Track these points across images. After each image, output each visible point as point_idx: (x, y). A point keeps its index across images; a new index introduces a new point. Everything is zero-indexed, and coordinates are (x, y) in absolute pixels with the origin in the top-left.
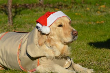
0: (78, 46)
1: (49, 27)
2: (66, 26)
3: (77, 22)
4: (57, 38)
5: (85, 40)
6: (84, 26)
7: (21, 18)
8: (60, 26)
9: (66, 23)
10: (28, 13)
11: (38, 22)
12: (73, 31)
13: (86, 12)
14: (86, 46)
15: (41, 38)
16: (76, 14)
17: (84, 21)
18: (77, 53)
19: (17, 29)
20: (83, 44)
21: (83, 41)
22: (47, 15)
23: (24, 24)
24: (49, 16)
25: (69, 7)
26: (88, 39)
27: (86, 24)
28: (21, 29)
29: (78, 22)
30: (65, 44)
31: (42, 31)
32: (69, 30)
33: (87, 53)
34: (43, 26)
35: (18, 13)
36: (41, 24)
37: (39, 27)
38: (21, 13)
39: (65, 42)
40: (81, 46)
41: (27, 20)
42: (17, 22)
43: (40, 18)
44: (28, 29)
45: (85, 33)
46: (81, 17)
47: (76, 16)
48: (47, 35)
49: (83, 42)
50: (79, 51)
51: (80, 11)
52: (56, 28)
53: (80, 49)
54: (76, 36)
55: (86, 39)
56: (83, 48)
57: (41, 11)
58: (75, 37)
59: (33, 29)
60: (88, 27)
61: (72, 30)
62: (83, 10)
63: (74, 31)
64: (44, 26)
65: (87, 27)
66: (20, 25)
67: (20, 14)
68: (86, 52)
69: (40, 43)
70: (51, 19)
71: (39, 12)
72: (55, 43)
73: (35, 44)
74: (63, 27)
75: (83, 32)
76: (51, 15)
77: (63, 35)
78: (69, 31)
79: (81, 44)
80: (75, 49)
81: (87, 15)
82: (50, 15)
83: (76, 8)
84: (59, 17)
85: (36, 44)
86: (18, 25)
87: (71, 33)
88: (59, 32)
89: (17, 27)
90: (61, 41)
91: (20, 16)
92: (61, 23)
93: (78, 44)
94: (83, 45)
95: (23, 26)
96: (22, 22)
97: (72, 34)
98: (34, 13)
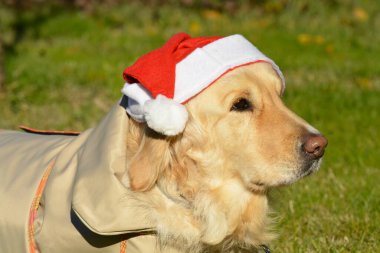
0: (305, 195)
1: (183, 104)
3: (306, 80)
4: (220, 162)
5: (338, 165)
6: (337, 97)
7: (43, 54)
8: (242, 105)
9: (269, 94)
10: (80, 30)
12: (306, 136)
13: (349, 32)
14: (342, 196)
15: (141, 159)
16: (303, 39)
17: (338, 75)
18: (298, 229)
19: (25, 106)
20: (331, 184)
21: (330, 170)
22: (175, 50)
23: (59, 83)
26: (353, 160)
27: (348, 86)
28: (42, 110)
29: (311, 77)
30: (255, 192)
31: (147, 118)
32: (289, 129)
33: (347, 229)
34: (153, 96)
35: (30, 32)
36: (144, 87)
37: (135, 102)
39: (261, 184)
40: (322, 195)
41: (71, 65)
42: (25, 74)
44: (77, 111)
45: (342, 129)
46: (323, 52)
47: (301, 49)
48: (173, 140)
49: (331, 175)
50: (312, 219)
51: (323, 27)
52: (221, 117)
53: (315, 211)
55: (346, 159)
56: (328, 205)
57: (140, 25)
58: (315, 164)
59: (103, 113)
60: (354, 104)
61: (304, 129)
62: (335, 19)
63: (313, 136)
64: (160, 97)
65: (350, 105)
66: (40, 89)
67: (37, 37)
68: (343, 223)
69: (138, 183)
70: (197, 70)
71: (132, 31)
72: (206, 181)
73: (112, 171)
74: (257, 113)
75: (331, 126)
76: (198, 51)
77: (252, 149)
78: (290, 136)
79: (318, 184)
80: (293, 211)
81: (354, 45)
83: (305, 9)
84: (233, 63)
85: (115, 174)
86: (30, 89)
87: (300, 144)
89: (26, 98)
90: (237, 175)
91: (41, 45)
92: (248, 94)
93: (307, 187)
94: (328, 189)
95: (53, 94)
96: (51, 75)
97: (303, 148)
98: (107, 31)
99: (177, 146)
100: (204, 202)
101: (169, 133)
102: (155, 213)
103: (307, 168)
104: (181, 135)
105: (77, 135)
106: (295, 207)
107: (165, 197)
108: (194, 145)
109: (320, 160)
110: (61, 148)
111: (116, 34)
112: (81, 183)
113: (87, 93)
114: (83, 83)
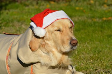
0: (80, 49)
3: (78, 19)
5: (88, 41)
6: (87, 23)
7: (7, 13)
9: (65, 27)
10: (17, 7)
13: (89, 6)
14: (90, 49)
16: (77, 8)
17: (87, 18)
18: (79, 58)
19: (3, 28)
20: (87, 46)
21: (86, 43)
23: (12, 21)
26: (92, 40)
27: (90, 21)
28: (8, 29)
29: (80, 18)
33: (92, 58)
38: (8, 7)
40: (84, 49)
41: (16, 16)
45: (89, 32)
47: (77, 11)
49: (87, 44)
50: (82, 56)
51: (82, 5)
53: (83, 53)
54: (75, 46)
55: (90, 40)
56: (86, 52)
60: (92, 25)
62: (85, 3)
63: (74, 40)
65: (90, 25)
66: (7, 23)
68: (90, 56)
71: (31, 7)
79: (83, 46)
80: (77, 54)
81: (91, 10)
89: (4, 25)
91: (7, 11)
93: (80, 47)
94: (86, 48)
95: (11, 24)
96: (10, 19)
98: (24, 7)
106: (77, 52)
112: (20, 50)
113: (20, 24)
114: (19, 21)
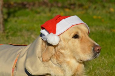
0: (95, 64)
1: (58, 36)
2: (84, 38)
3: (95, 29)
4: (69, 53)
5: (105, 55)
7: (16, 22)
9: (84, 33)
10: (27, 15)
11: (43, 28)
12: (95, 46)
13: (108, 15)
14: (106, 64)
16: (95, 17)
17: (105, 28)
19: (10, 37)
20: (103, 61)
21: (103, 57)
22: (57, 19)
23: (21, 30)
24: (59, 21)
25: (84, 7)
26: (110, 53)
27: (108, 31)
28: (16, 38)
29: (97, 29)
31: (47, 40)
32: (90, 44)
34: (49, 33)
35: (12, 15)
36: (47, 30)
39: (81, 61)
40: (100, 64)
41: (24, 25)
42: (10, 28)
43: (47, 23)
44: (26, 39)
45: (106, 44)
46: (101, 21)
47: (94, 20)
49: (103, 58)
50: (97, 71)
51: (100, 14)
52: (69, 40)
53: (98, 69)
54: (98, 53)
57: (45, 13)
58: (97, 55)
59: (34, 39)
60: (110, 37)
61: (94, 44)
62: (104, 11)
63: (97, 46)
64: (51, 33)
66: (15, 32)
67: (14, 16)
72: (65, 59)
74: (80, 39)
75: (103, 43)
76: (63, 20)
78: (90, 46)
80: (92, 69)
81: (110, 19)
82: (61, 20)
83: (95, 8)
84: (74, 24)
85: (38, 57)
86: (12, 32)
87: (93, 49)
88: (74, 46)
89: (11, 35)
91: (15, 19)
93: (96, 62)
94: (102, 62)
95: (19, 34)
97: (94, 50)
99: (56, 48)
100: (65, 65)
101: (54, 44)
102: (50, 69)
103: (95, 56)
104: (57, 45)
105: (26, 46)
106: (92, 68)
107: (53, 64)
108: (62, 48)
109: (99, 53)
110: (22, 50)
111: (38, 16)
112: (28, 60)
113: (29, 33)
114: (28, 30)
